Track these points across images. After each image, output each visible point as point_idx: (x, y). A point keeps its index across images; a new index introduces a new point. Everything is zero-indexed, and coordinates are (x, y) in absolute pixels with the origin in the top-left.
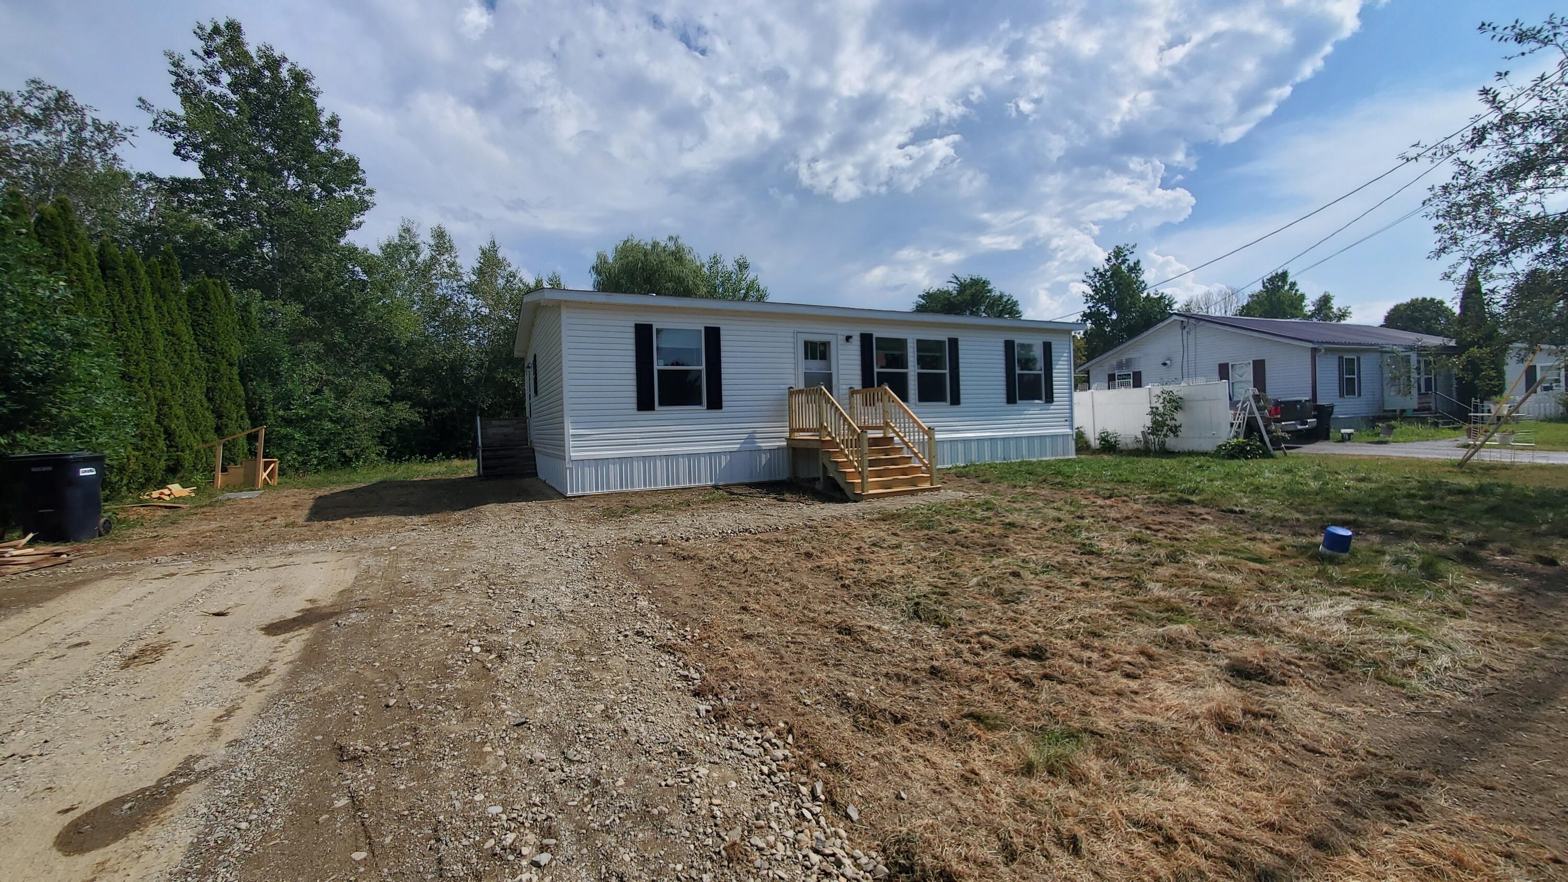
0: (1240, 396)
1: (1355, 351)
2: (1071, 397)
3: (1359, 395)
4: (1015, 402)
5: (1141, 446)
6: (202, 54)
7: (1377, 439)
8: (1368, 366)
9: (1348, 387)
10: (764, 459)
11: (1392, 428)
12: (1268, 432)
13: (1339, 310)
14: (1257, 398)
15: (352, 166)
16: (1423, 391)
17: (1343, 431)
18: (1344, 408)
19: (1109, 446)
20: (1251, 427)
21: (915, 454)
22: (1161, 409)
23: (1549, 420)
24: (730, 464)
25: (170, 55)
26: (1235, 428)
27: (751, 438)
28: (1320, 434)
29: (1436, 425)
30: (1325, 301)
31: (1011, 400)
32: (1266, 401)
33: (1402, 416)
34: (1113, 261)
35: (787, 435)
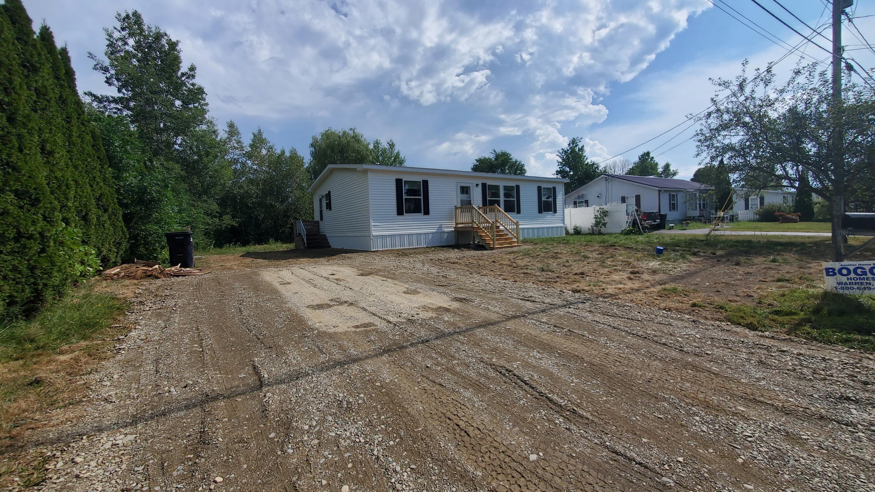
0: (630, 211)
1: (675, 191)
2: (564, 210)
3: (677, 210)
4: (542, 213)
5: (591, 232)
6: (119, 29)
7: (682, 228)
8: (681, 199)
9: (673, 207)
10: (446, 236)
11: (688, 223)
12: (641, 225)
13: (673, 171)
14: (637, 211)
15: (201, 91)
16: (702, 208)
17: (670, 225)
18: (671, 215)
19: (577, 232)
20: (634, 223)
21: (510, 232)
22: (599, 216)
23: (750, 221)
24: (433, 237)
25: (106, 30)
26: (628, 223)
27: (440, 227)
28: (661, 226)
29: (705, 223)
30: (667, 166)
31: (540, 212)
32: (640, 212)
33: (694, 219)
34: (571, 145)
35: (454, 226)
